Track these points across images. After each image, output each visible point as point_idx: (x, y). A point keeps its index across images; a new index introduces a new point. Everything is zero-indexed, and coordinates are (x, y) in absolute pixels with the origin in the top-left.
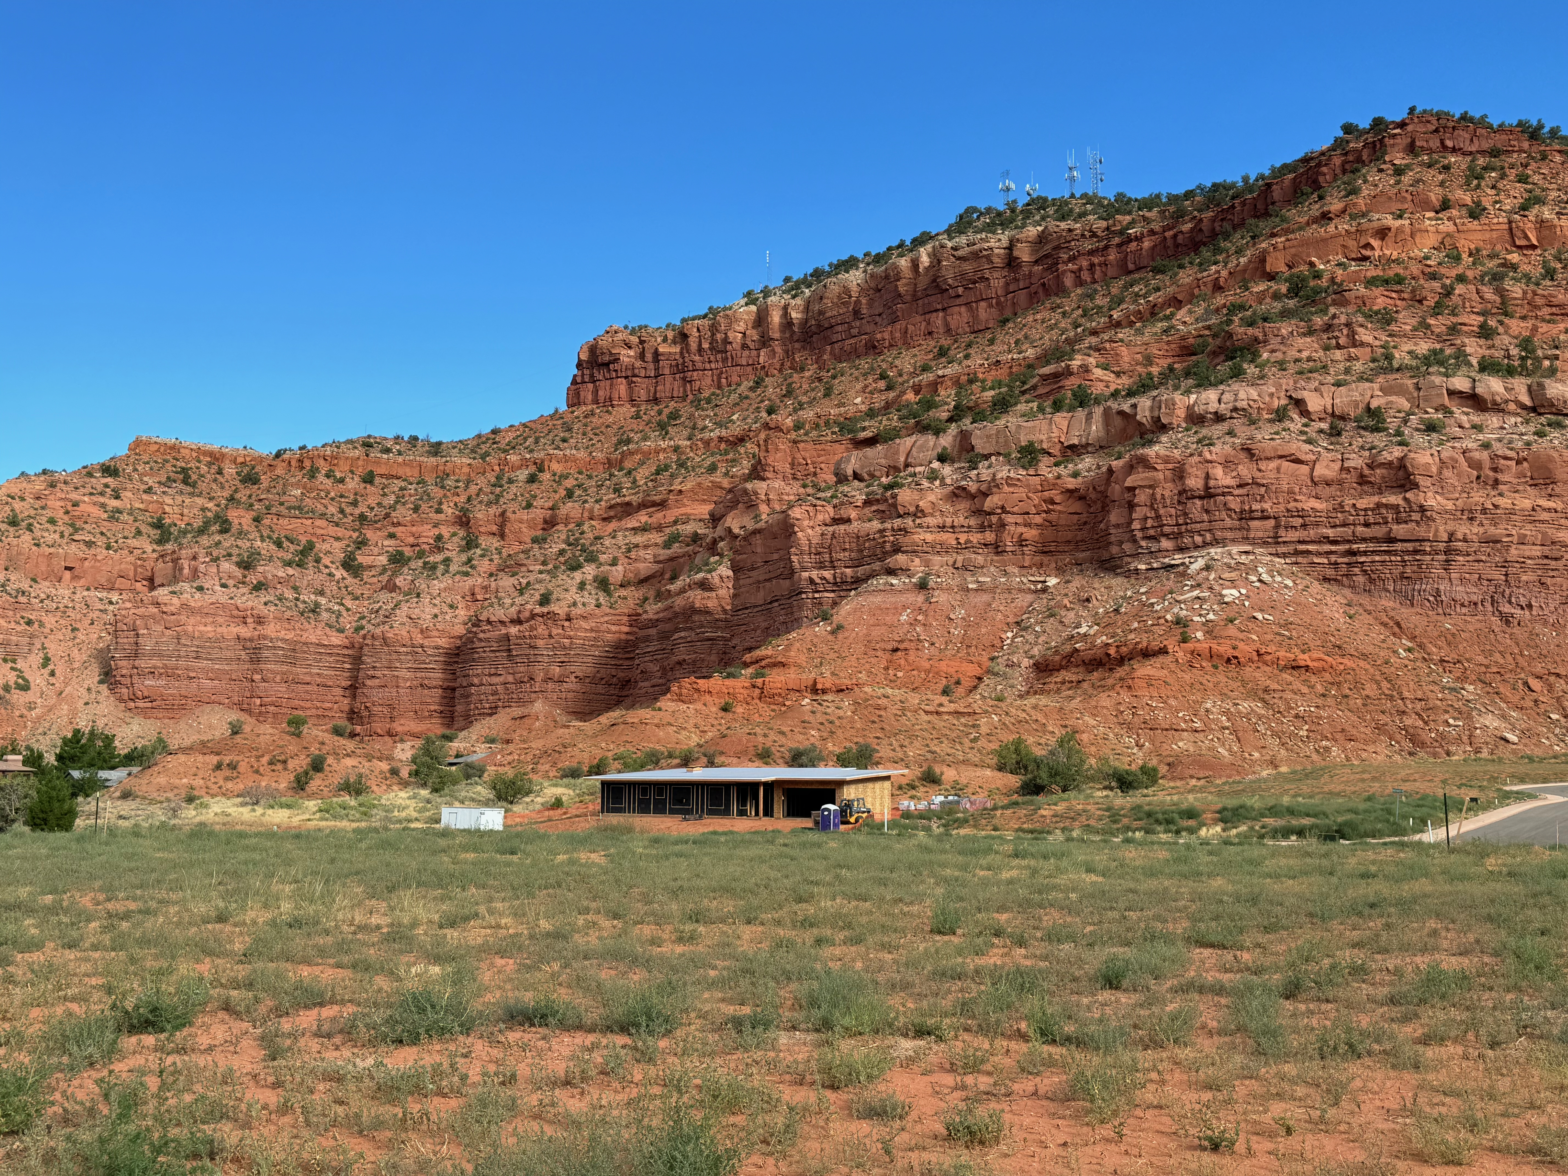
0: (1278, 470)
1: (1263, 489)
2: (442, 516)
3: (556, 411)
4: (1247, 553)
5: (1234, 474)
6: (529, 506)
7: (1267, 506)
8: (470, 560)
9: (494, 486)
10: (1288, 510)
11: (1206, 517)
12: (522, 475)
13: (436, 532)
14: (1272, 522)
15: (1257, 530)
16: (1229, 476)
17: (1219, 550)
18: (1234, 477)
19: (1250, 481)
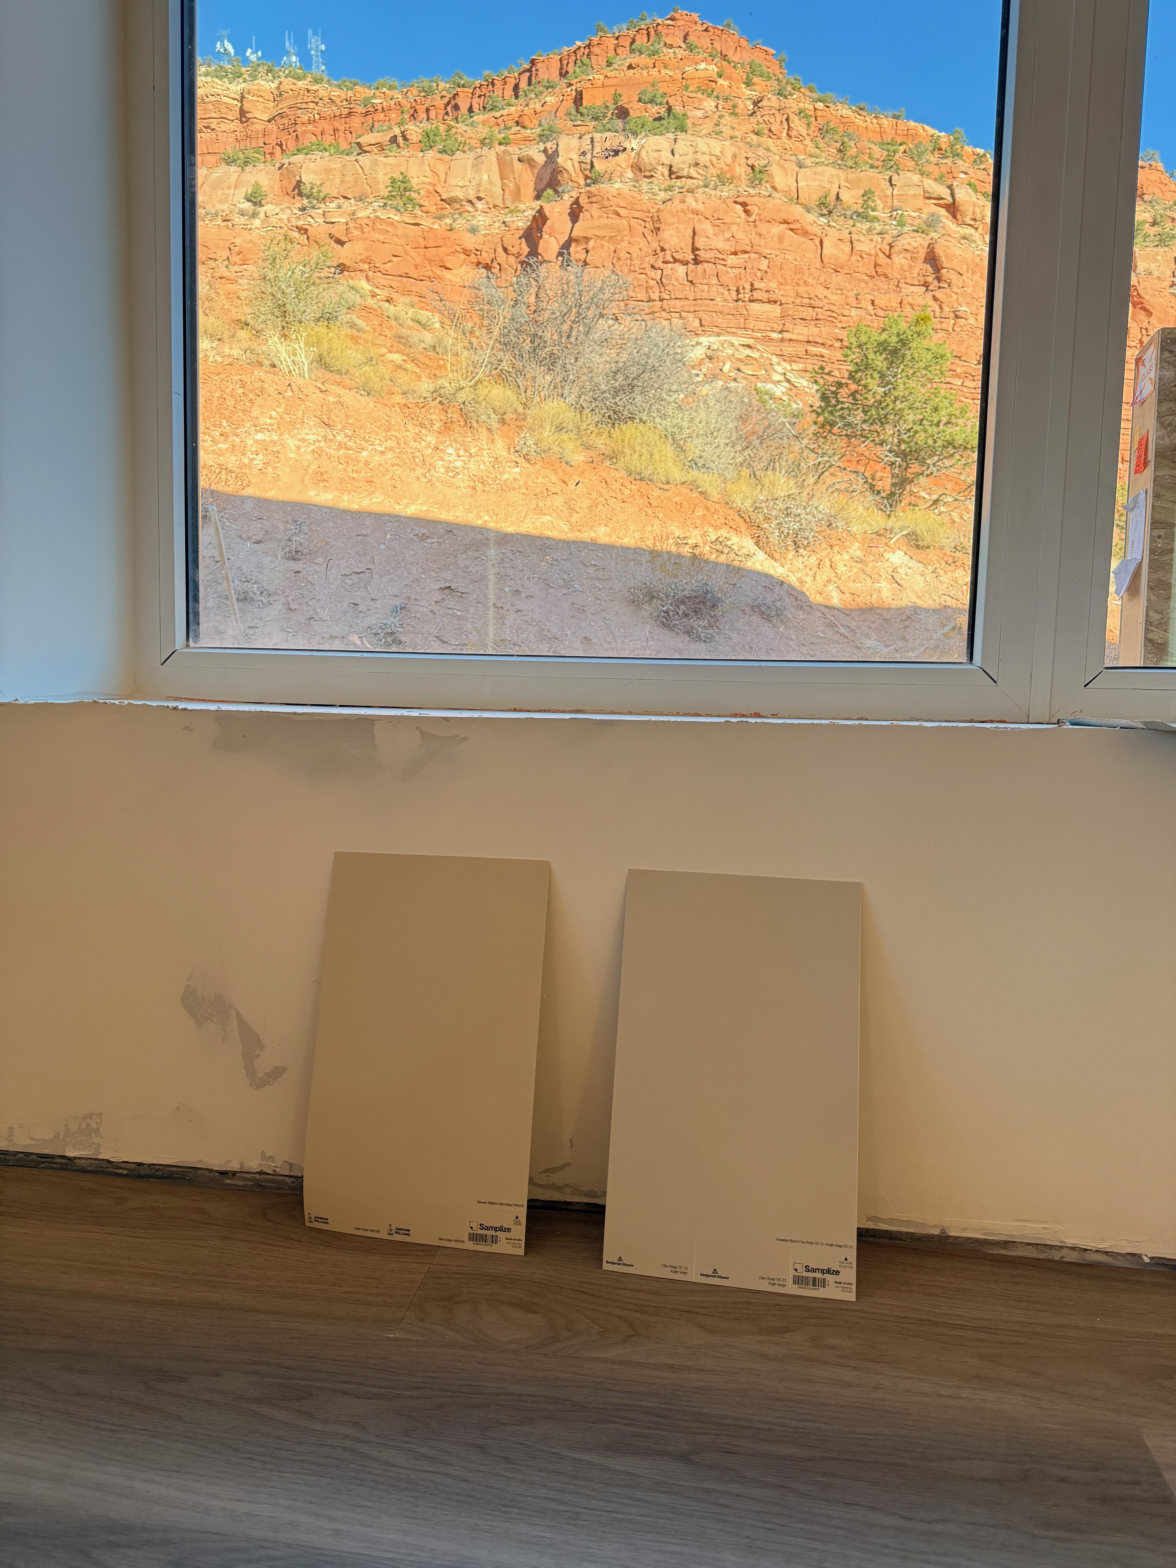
0: (781, 239)
1: (764, 264)
4: (749, 346)
5: (728, 235)
7: (773, 285)
10: (798, 295)
11: (689, 292)
14: (776, 310)
15: (757, 319)
16: (721, 238)
17: (713, 339)
18: (728, 240)
19: (749, 249)
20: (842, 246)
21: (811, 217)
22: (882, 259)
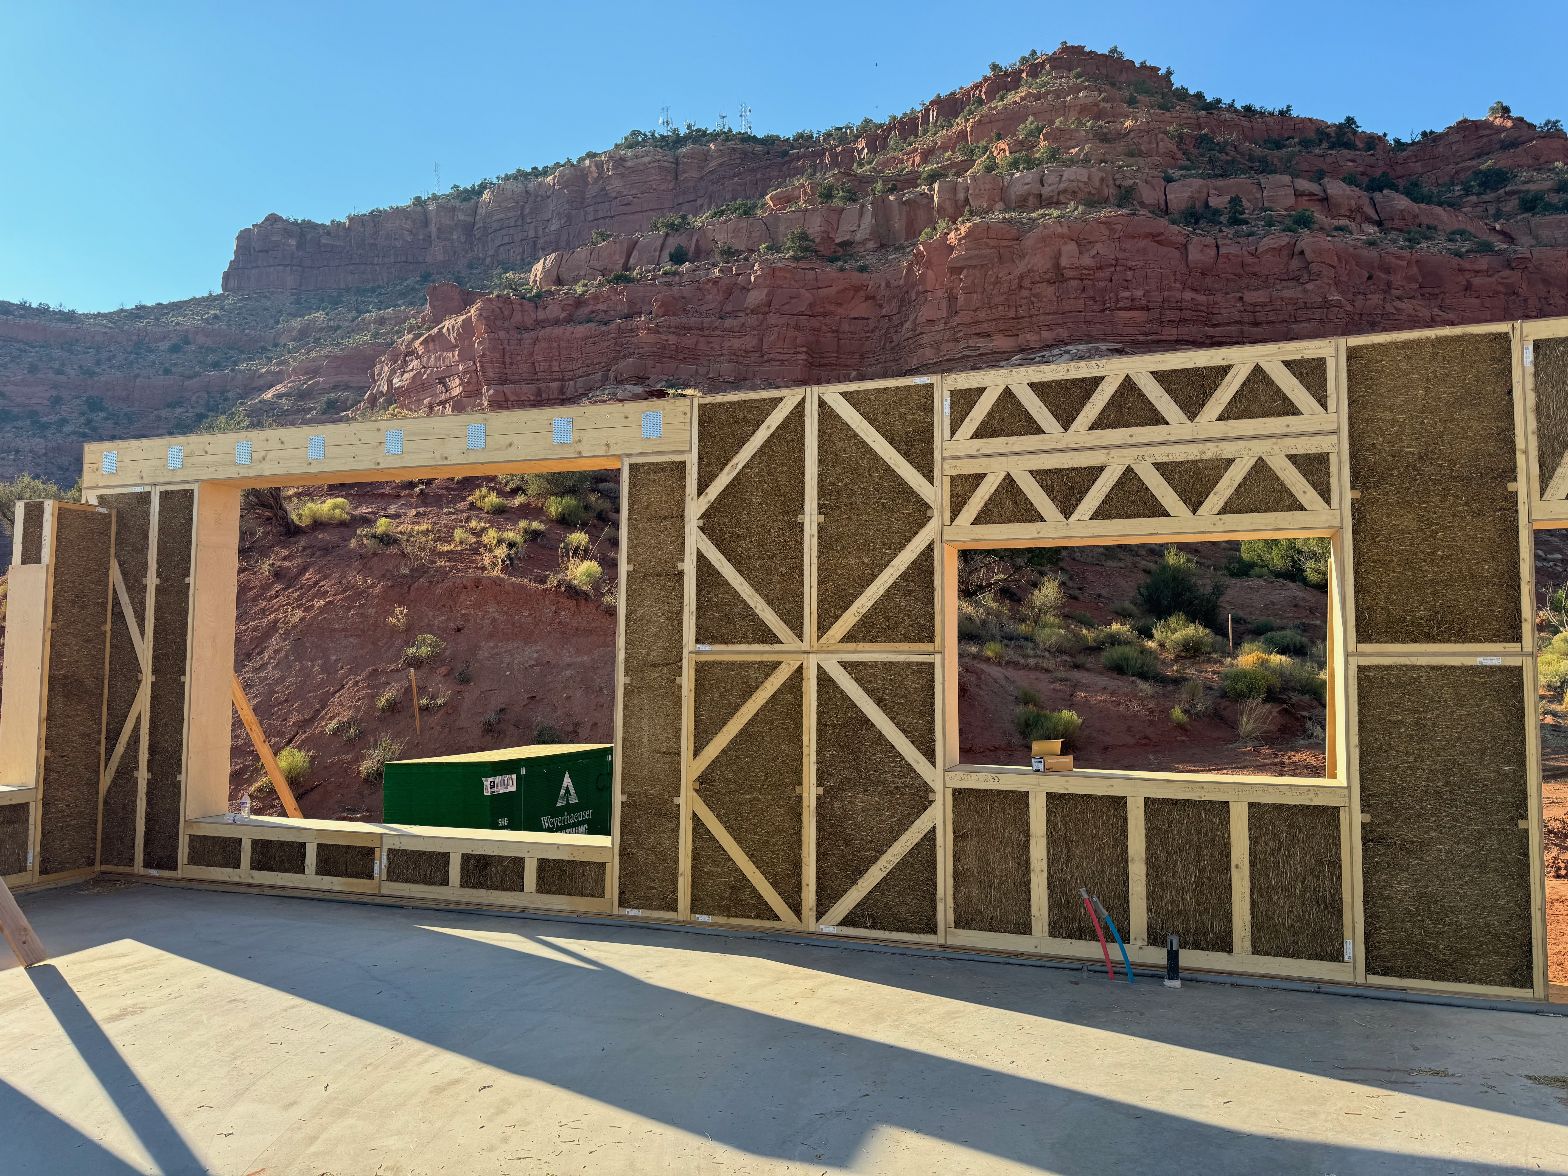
0: (1146, 251)
1: (1130, 275)
2: (63, 378)
3: (210, 295)
4: (1116, 350)
5: (1093, 252)
6: (167, 372)
7: (1140, 293)
8: (89, 422)
9: (131, 353)
10: (1163, 300)
11: (1057, 306)
12: (165, 345)
13: (54, 393)
14: (1143, 315)
15: (1126, 325)
16: (1086, 256)
17: (1081, 347)
18: (1094, 257)
19: (1114, 262)
20: (1208, 250)
21: (1175, 228)
22: (1249, 260)
